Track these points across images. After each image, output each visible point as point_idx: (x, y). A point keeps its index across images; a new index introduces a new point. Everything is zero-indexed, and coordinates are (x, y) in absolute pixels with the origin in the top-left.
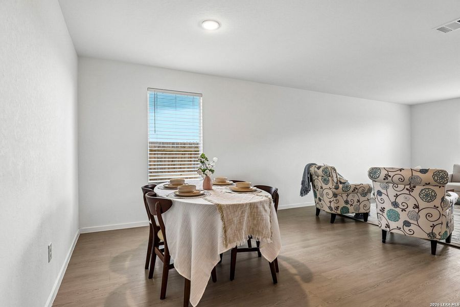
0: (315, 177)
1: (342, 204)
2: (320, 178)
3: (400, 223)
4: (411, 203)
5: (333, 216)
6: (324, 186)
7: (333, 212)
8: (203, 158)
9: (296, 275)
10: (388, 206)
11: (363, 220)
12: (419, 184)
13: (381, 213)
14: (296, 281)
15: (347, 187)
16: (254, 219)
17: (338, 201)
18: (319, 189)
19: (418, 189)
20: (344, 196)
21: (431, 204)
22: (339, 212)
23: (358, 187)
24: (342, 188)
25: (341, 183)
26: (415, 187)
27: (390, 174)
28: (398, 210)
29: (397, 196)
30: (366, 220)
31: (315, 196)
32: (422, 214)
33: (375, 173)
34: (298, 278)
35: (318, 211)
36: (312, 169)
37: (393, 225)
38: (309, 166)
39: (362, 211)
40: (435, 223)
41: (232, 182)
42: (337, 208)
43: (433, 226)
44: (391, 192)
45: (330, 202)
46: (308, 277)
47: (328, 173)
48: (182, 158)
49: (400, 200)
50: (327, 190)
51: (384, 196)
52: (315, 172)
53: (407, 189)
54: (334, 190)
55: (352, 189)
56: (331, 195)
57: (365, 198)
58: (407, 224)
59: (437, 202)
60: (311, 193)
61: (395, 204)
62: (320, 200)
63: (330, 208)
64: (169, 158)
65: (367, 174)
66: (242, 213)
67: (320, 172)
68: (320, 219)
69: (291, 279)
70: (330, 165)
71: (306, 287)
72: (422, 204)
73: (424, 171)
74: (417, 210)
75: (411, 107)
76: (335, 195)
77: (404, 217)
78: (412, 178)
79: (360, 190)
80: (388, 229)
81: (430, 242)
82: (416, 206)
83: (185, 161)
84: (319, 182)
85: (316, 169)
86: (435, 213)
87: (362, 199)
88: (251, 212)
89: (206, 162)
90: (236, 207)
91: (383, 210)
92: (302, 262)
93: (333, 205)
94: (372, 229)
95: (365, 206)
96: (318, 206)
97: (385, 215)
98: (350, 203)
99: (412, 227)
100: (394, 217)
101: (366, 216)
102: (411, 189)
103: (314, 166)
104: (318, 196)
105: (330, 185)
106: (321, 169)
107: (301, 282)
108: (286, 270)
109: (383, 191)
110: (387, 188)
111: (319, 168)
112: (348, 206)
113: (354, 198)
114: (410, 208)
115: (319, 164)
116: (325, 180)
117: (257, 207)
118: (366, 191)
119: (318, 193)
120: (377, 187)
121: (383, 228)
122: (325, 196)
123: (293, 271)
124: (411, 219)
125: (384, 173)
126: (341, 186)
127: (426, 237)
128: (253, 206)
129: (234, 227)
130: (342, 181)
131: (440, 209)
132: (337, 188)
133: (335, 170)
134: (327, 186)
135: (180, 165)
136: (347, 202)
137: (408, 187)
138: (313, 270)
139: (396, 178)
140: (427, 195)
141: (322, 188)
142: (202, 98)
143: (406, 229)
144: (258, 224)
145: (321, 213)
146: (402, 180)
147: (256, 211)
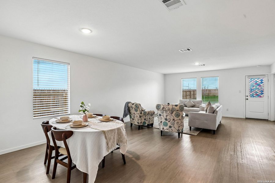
0: (131, 109)
1: (143, 121)
2: (133, 109)
3: (168, 127)
4: (172, 118)
5: (139, 126)
6: (135, 113)
7: (139, 125)
8: (82, 104)
9: (132, 158)
10: (163, 120)
11: (151, 127)
12: (175, 111)
13: (160, 123)
14: (133, 161)
15: (145, 112)
16: (119, 135)
17: (141, 119)
18: (133, 114)
19: (174, 112)
20: (144, 117)
21: (178, 118)
22: (142, 124)
23: (149, 112)
24: (144, 113)
25: (143, 111)
26: (173, 112)
27: (165, 107)
28: (167, 122)
29: (167, 116)
30: (152, 126)
31: (131, 117)
32: (176, 122)
33: (159, 106)
34: (134, 159)
35: (132, 124)
36: (130, 105)
37: (165, 128)
38: (128, 103)
39: (151, 123)
40: (180, 126)
41: (95, 116)
42: (141, 122)
43: (179, 127)
44: (165, 114)
45: (138, 120)
46: (138, 158)
47: (137, 106)
48: (48, 99)
49: (168, 118)
50: (137, 114)
51: (162, 116)
52: (131, 106)
53: (171, 113)
54: (140, 114)
55: (147, 113)
56: (139, 117)
57: (152, 117)
58: (170, 127)
59: (180, 117)
60: (128, 116)
61: (166, 119)
62: (133, 119)
63: (138, 123)
64: (38, 100)
65: (155, 107)
66: (115, 133)
67: (134, 106)
68: (133, 128)
69: (131, 160)
70: (138, 103)
71: (138, 162)
72: (176, 119)
73: (176, 106)
74: (174, 121)
75: (165, 75)
76: (140, 117)
77: (169, 124)
78: (173, 108)
79: (150, 114)
80: (163, 130)
81: (178, 133)
82: (174, 120)
83: (50, 101)
84: (133, 111)
85: (132, 105)
86: (180, 121)
87: (151, 117)
88: (118, 132)
89: (84, 106)
90: (112, 131)
91: (161, 122)
92: (133, 151)
93: (139, 122)
94: (155, 130)
95: (152, 120)
96: (132, 122)
97: (162, 124)
98: (146, 120)
99: (172, 128)
100: (166, 124)
101: (152, 125)
102: (172, 113)
103: (130, 103)
104: (132, 117)
105: (138, 112)
106: (134, 105)
107: (136, 161)
108: (127, 156)
109: (161, 114)
110: (163, 113)
111: (133, 104)
112: (146, 121)
113: (147, 117)
114: (172, 121)
115: (133, 102)
116: (136, 110)
117: (120, 130)
118: (152, 114)
119: (132, 116)
120: (159, 112)
121: (161, 130)
122: (136, 118)
123: (130, 156)
124: (172, 125)
125: (162, 107)
126: (143, 112)
127: (177, 131)
128: (119, 129)
129: (111, 141)
130: (143, 110)
131: (181, 120)
132: (141, 113)
133: (140, 105)
134: (137, 113)
135: (47, 104)
136: (145, 119)
137: (171, 112)
138: (139, 154)
139: (167, 109)
140: (177, 115)
141: (134, 114)
142: (69, 66)
143: (170, 129)
144: (121, 137)
145: (133, 125)
146: (169, 109)
147: (120, 131)
